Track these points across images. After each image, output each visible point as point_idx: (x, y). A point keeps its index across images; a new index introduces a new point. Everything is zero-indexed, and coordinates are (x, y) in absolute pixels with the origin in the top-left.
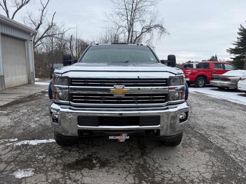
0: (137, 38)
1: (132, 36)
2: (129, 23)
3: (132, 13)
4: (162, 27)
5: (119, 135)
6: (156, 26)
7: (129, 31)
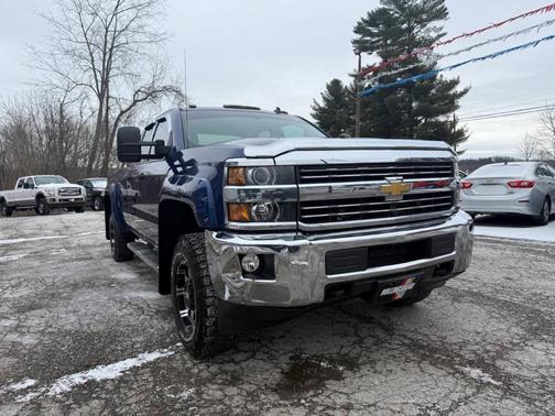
0: (122, 112)
1: (108, 108)
2: (99, 78)
3: (105, 54)
4: (179, 93)
5: (395, 285)
6: (166, 89)
7: (101, 96)
